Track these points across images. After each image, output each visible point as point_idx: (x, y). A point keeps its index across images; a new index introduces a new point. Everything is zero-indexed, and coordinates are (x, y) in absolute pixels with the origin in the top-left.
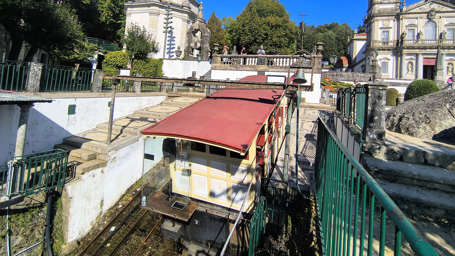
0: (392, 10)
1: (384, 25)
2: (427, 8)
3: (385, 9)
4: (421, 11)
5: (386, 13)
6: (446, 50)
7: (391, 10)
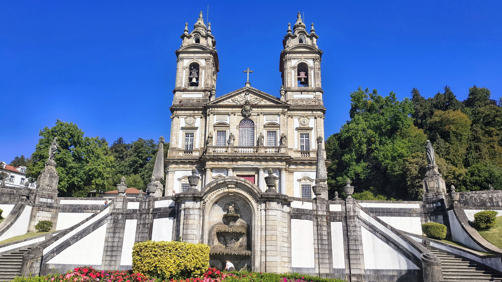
0: (199, 101)
1: (188, 124)
2: (241, 99)
3: (189, 99)
4: (235, 104)
5: (189, 105)
6: (264, 163)
7: (197, 101)
